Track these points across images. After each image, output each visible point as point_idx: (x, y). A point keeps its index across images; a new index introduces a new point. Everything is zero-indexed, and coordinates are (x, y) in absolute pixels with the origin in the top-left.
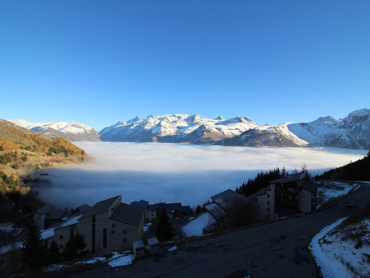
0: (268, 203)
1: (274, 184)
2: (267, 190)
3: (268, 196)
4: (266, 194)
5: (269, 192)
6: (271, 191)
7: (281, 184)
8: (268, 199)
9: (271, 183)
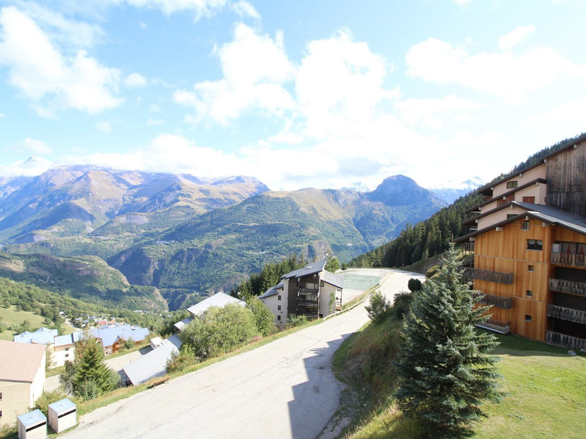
0: (279, 308)
1: (288, 279)
2: (278, 289)
3: (280, 298)
4: (276, 294)
5: (280, 292)
6: (283, 290)
7: (297, 278)
8: (279, 303)
9: (284, 278)
